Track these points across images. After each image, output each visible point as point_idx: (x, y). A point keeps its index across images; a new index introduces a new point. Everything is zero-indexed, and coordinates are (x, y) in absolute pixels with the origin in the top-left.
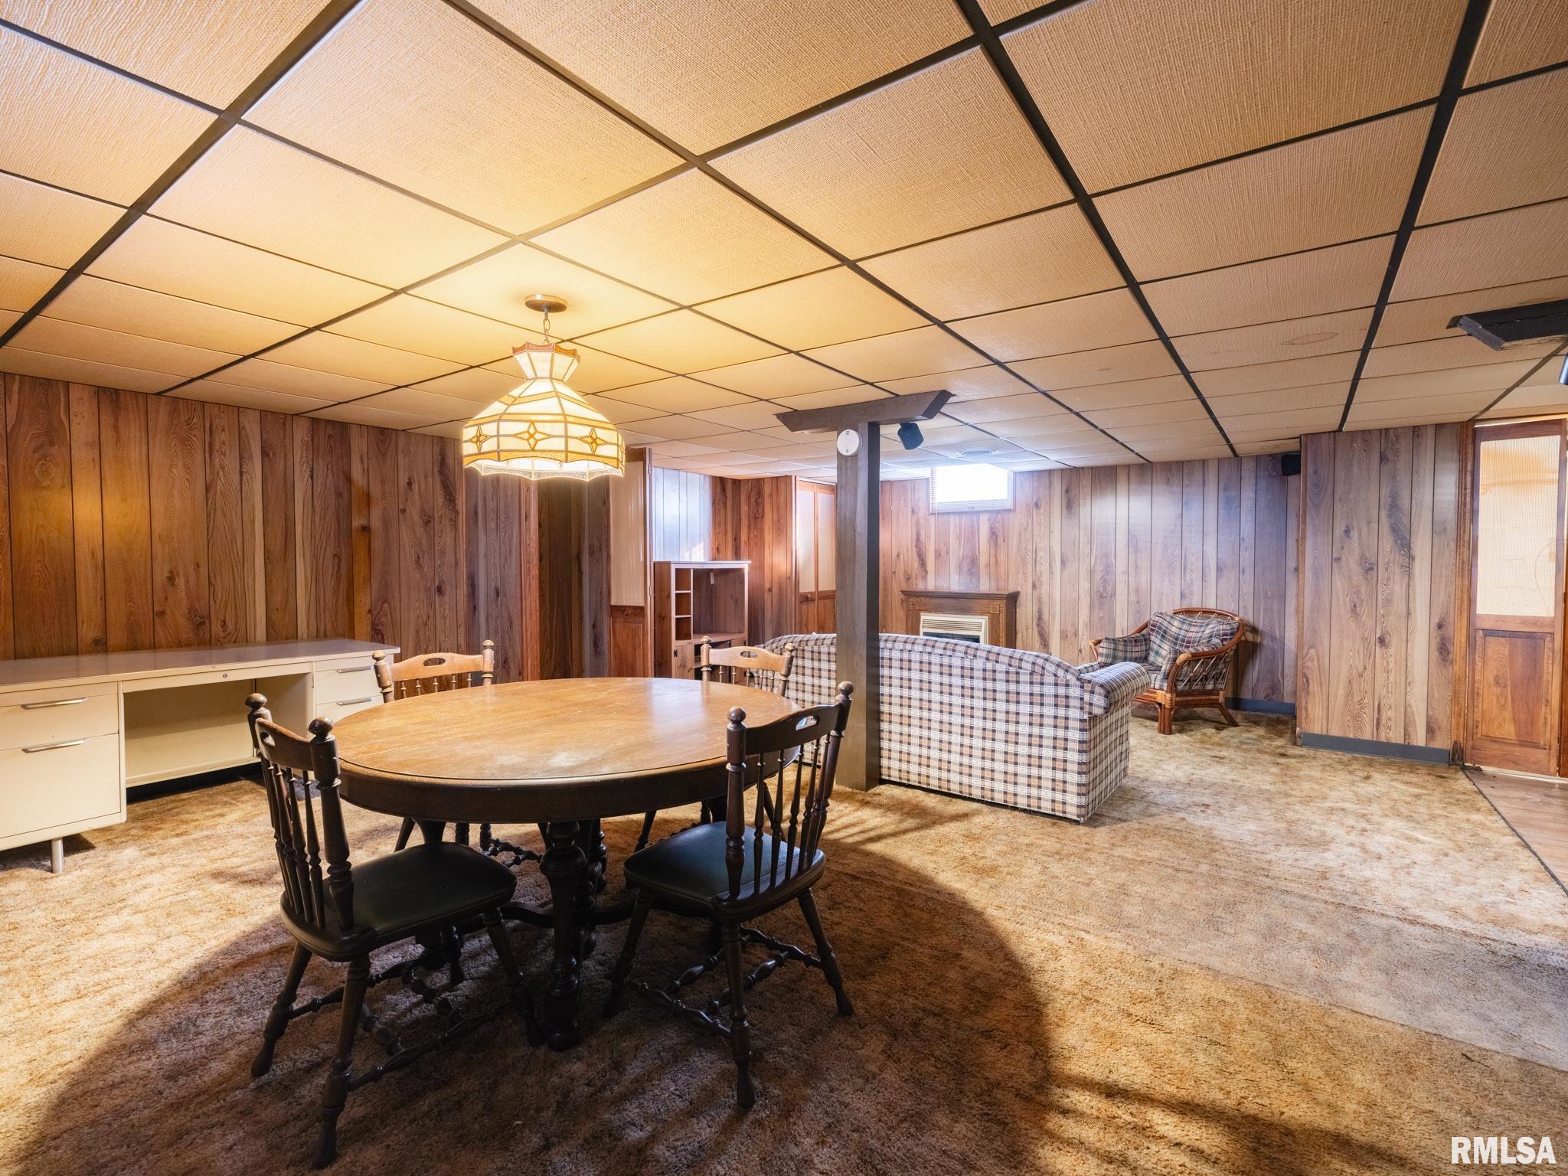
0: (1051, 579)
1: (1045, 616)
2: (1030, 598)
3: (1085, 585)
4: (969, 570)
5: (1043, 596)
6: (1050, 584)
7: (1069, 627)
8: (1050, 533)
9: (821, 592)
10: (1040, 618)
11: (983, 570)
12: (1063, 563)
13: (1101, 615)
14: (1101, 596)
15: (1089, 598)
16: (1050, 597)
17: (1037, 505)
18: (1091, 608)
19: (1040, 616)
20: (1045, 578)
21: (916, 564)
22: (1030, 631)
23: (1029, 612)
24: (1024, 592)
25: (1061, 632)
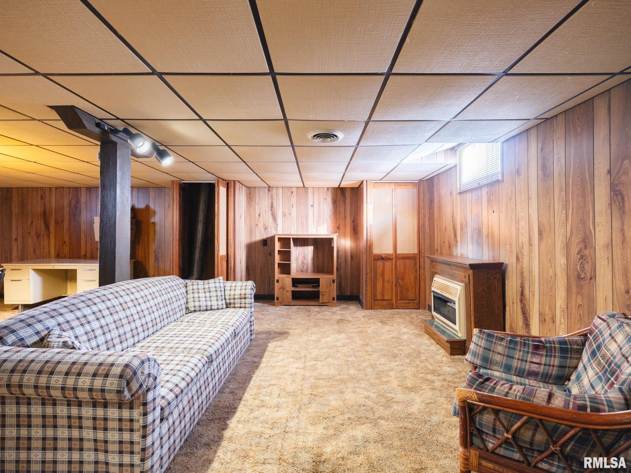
0: (530, 251)
1: (527, 292)
2: (514, 270)
3: (561, 260)
4: (477, 240)
5: (525, 270)
6: (530, 259)
7: (547, 309)
8: (529, 199)
9: (400, 254)
10: (522, 294)
11: (485, 240)
12: (540, 233)
13: (579, 301)
14: (579, 278)
15: (565, 277)
16: (530, 272)
17: (518, 172)
18: (569, 290)
19: (522, 291)
20: (526, 251)
21: (453, 236)
22: (515, 305)
23: (515, 286)
24: (510, 264)
25: (540, 314)
